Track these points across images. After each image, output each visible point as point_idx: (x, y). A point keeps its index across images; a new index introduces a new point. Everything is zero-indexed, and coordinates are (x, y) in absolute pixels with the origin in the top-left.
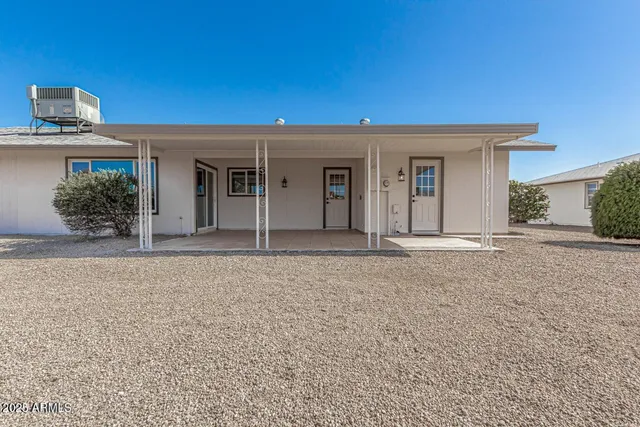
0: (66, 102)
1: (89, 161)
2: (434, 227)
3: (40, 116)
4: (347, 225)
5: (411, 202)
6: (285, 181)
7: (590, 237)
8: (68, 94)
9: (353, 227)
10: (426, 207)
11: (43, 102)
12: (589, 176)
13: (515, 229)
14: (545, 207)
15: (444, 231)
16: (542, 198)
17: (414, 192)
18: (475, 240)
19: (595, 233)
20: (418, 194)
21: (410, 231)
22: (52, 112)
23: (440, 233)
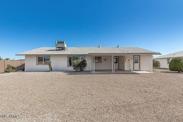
0: (63, 44)
1: (72, 57)
2: (138, 69)
3: (57, 47)
4: (118, 68)
5: (134, 64)
6: (105, 59)
7: (169, 71)
8: (63, 43)
9: (119, 69)
10: (137, 65)
11: (58, 44)
12: (168, 57)
13: (154, 69)
14: (160, 65)
15: (141, 70)
16: (159, 63)
17: (134, 62)
18: (149, 72)
19: (170, 70)
20: (135, 63)
21: (134, 70)
22: (60, 46)
23: (140, 70)
